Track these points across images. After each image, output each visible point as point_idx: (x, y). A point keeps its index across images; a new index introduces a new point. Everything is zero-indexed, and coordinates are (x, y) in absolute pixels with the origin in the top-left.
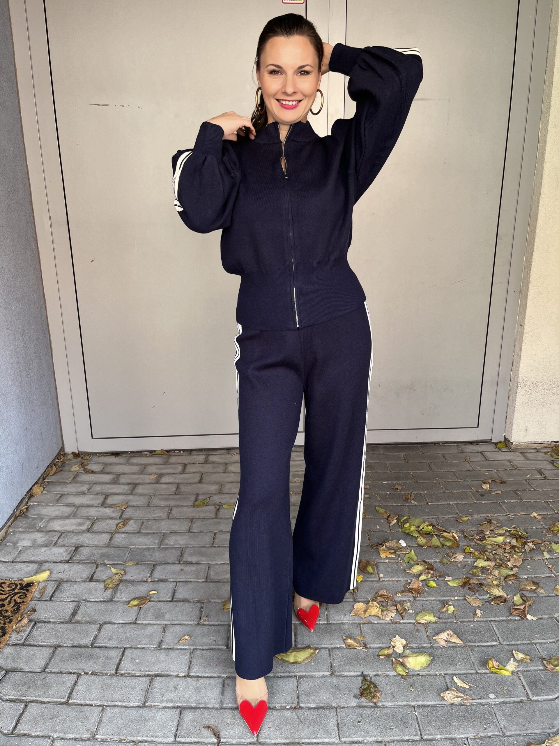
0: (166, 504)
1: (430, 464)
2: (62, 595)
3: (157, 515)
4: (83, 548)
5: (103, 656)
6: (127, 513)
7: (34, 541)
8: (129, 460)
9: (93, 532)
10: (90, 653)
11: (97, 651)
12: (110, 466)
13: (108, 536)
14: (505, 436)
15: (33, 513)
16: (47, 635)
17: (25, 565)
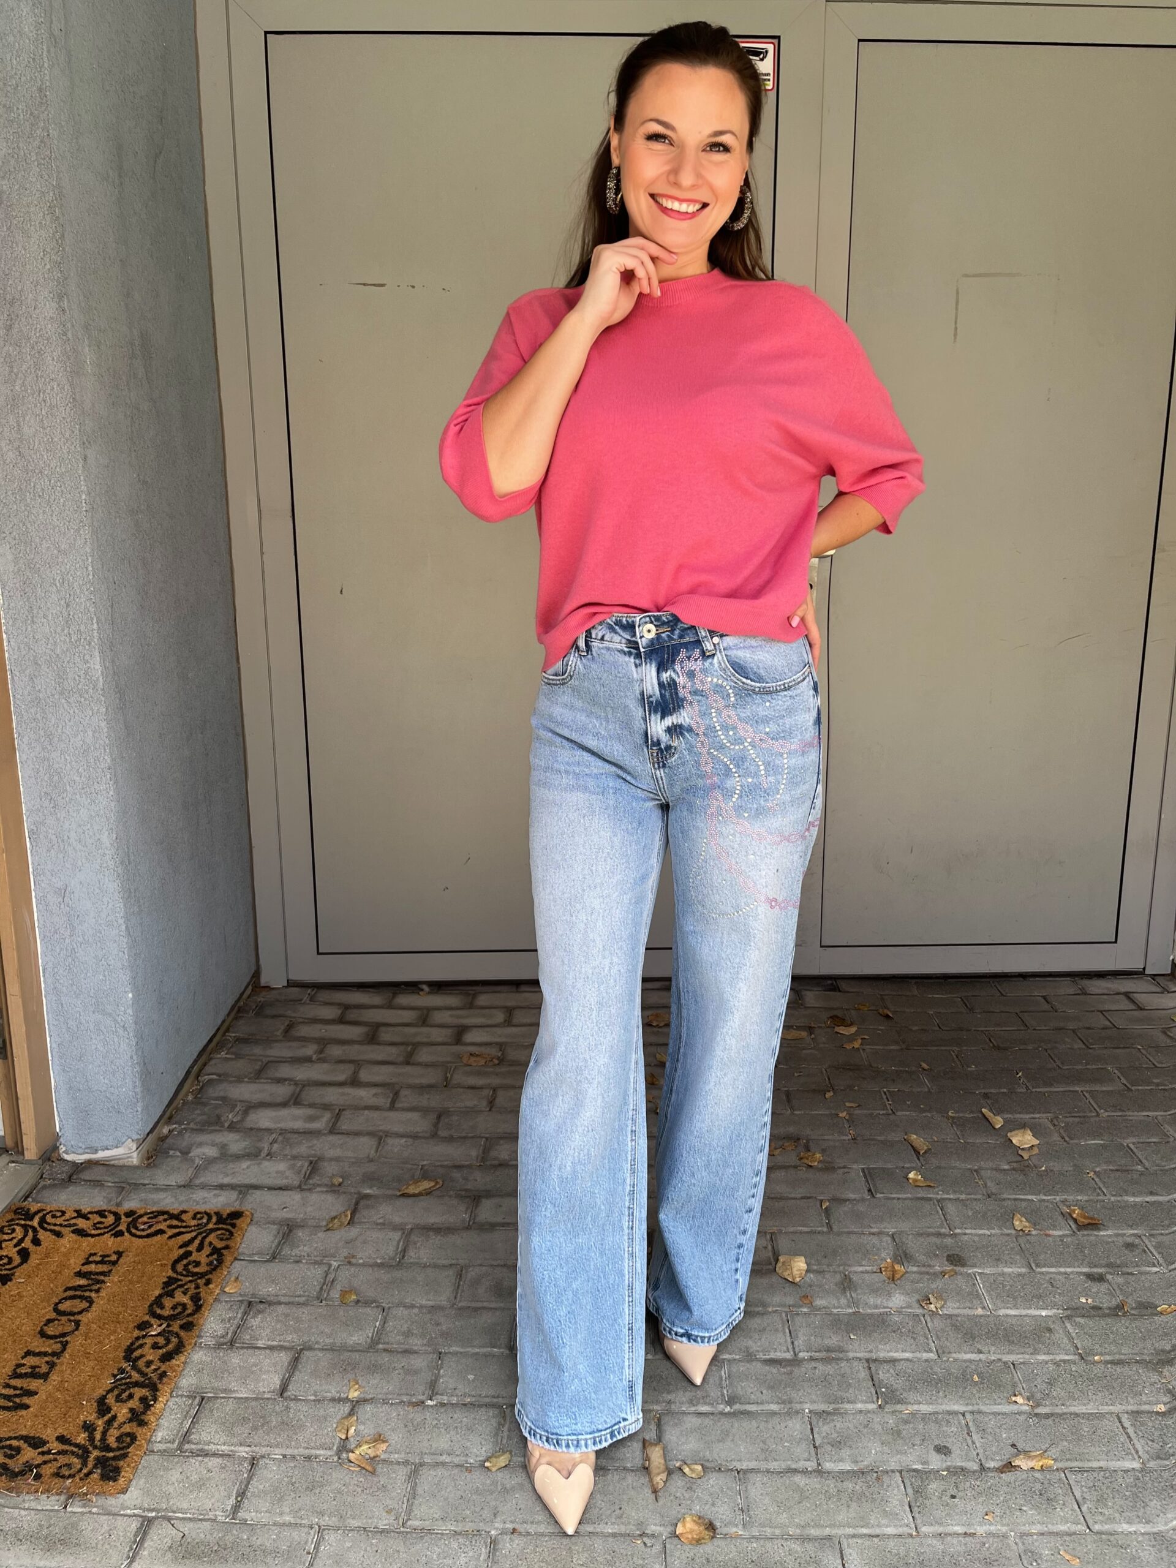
0: (480, 1082)
1: (1020, 1014)
2: (296, 1252)
3: (469, 1104)
4: (326, 1164)
5: (400, 1366)
6: (403, 1099)
7: (223, 1147)
8: (394, 997)
9: (338, 1133)
10: (370, 1361)
11: (386, 1358)
12: (355, 1011)
13: (373, 1142)
14: (1173, 960)
15: (213, 1095)
16: (278, 1326)
17: (212, 1194)
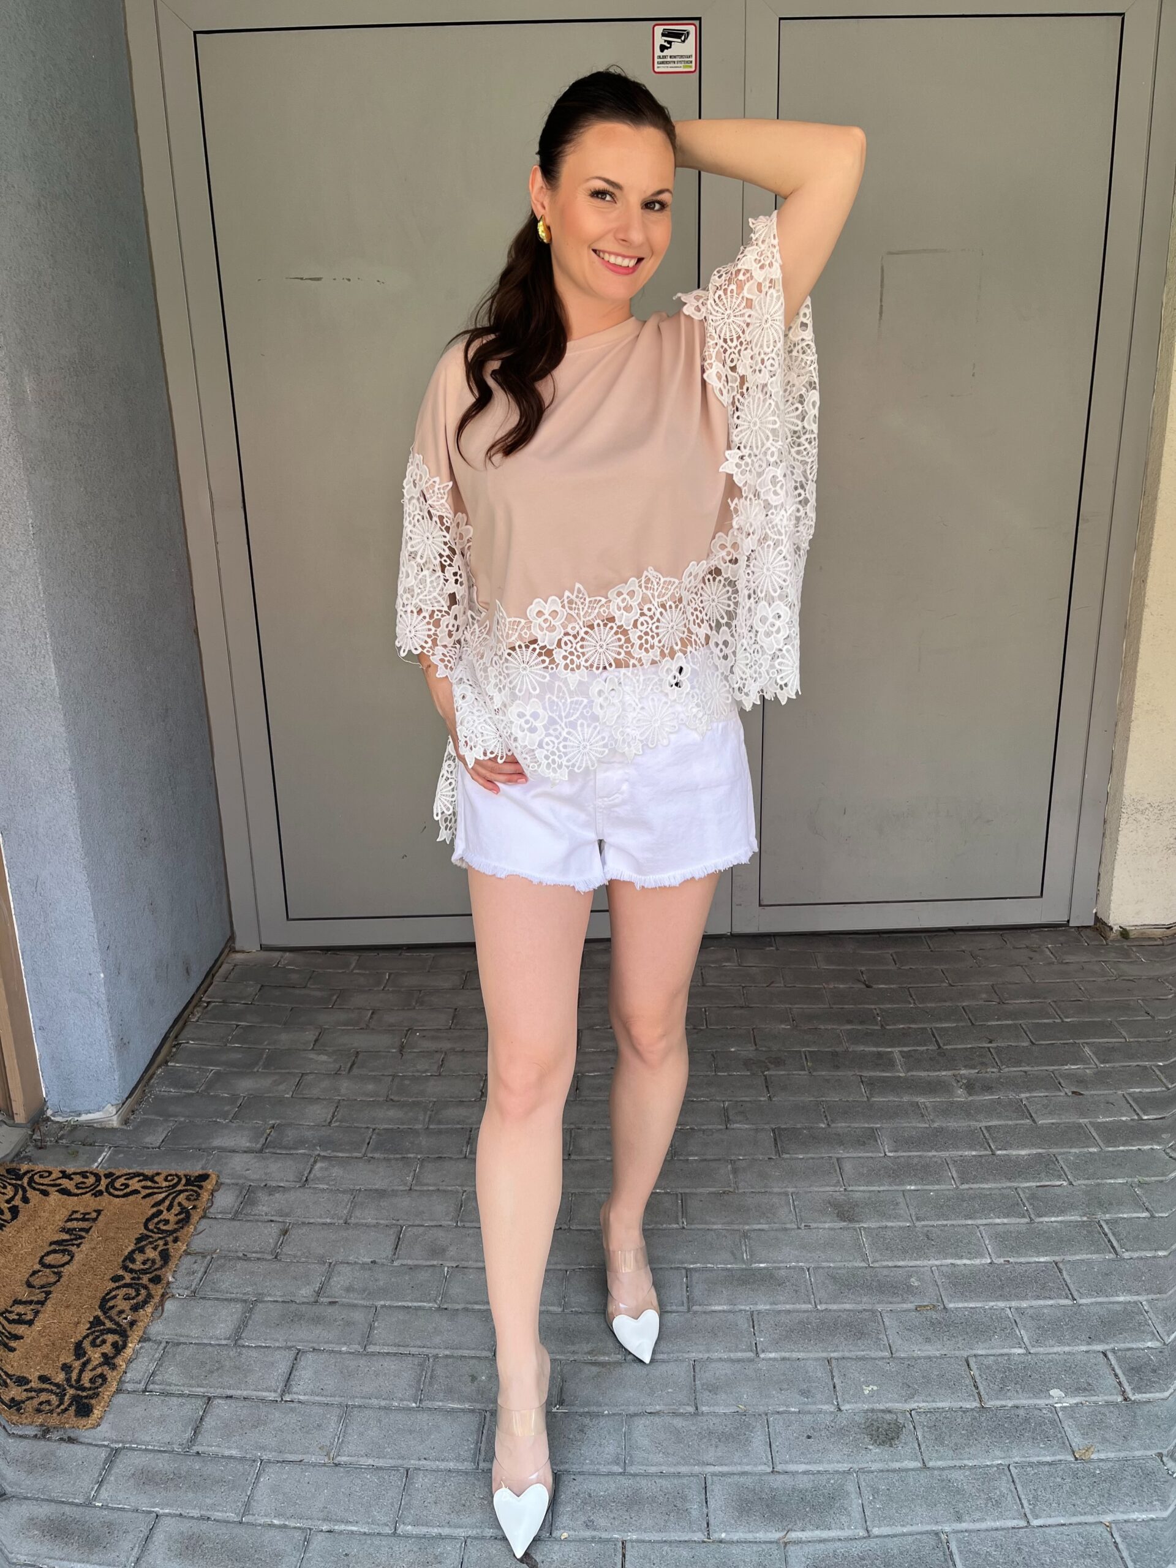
0: (433, 1047)
1: (945, 971)
2: (255, 1211)
3: (420, 1068)
4: (287, 1127)
5: (340, 1319)
6: (361, 1064)
9: (300, 1098)
10: (315, 1313)
11: (329, 1310)
13: (331, 1107)
14: (1096, 913)
16: (236, 1280)
